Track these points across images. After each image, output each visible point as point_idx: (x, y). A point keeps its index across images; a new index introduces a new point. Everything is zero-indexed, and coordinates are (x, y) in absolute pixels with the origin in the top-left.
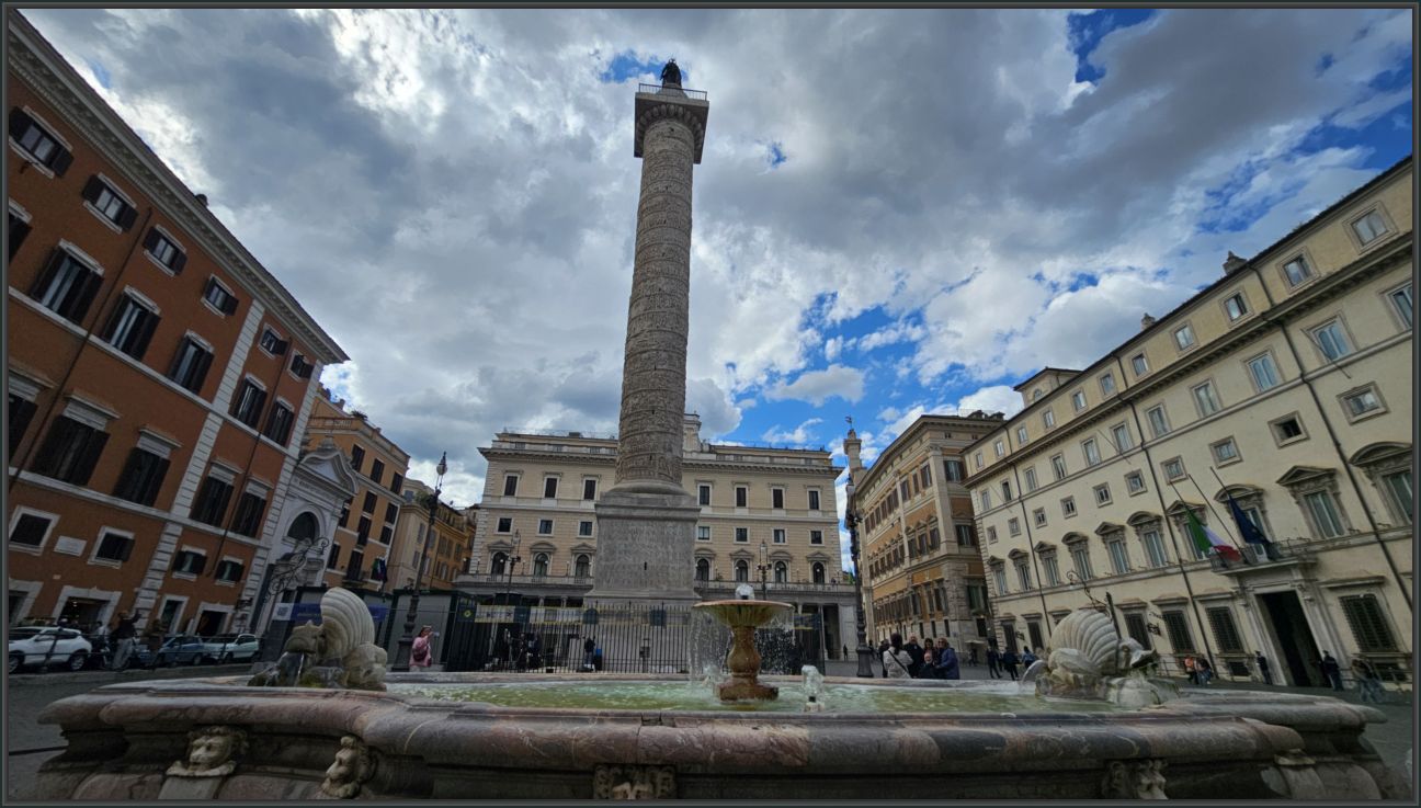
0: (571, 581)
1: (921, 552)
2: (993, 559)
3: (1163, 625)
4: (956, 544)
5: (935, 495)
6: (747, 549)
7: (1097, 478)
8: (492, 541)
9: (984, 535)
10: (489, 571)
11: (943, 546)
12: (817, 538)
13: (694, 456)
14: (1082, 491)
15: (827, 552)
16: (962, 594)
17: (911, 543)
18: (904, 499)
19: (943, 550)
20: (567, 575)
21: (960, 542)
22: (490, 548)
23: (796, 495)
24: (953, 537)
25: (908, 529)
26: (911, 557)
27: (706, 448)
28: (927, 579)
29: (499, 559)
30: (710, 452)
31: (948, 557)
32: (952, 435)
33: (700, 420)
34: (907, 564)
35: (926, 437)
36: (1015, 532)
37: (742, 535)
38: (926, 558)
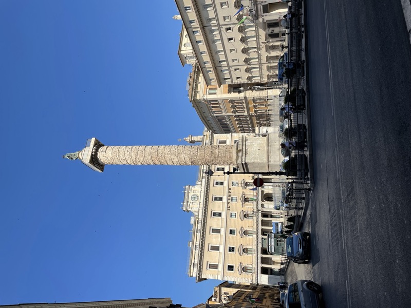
2: (247, 79)
3: (271, 29)
7: (226, 41)
8: (237, 273)
9: (239, 81)
10: (250, 274)
13: (203, 187)
14: (229, 46)
22: (240, 274)
25: (232, 112)
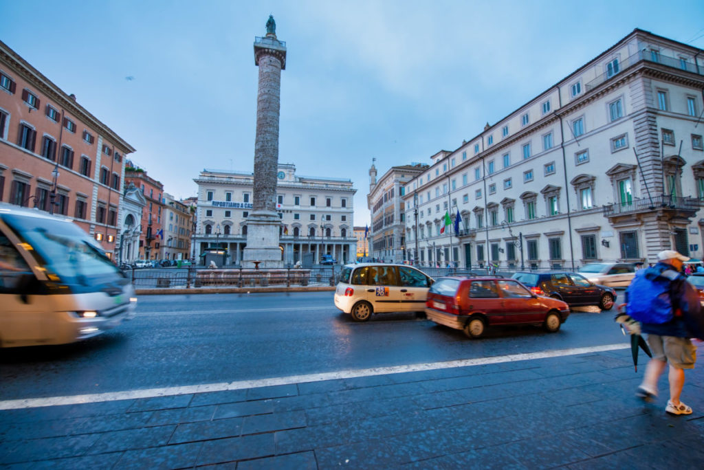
0: (241, 237)
1: (388, 223)
2: (408, 228)
5: (395, 201)
6: (315, 223)
7: (437, 202)
8: (205, 220)
10: (204, 232)
11: (395, 222)
12: (344, 218)
13: (293, 184)
15: (348, 224)
16: (399, 240)
17: (385, 219)
18: (385, 201)
19: (395, 223)
20: (239, 234)
21: (400, 221)
22: (204, 223)
23: (336, 202)
24: (399, 218)
25: (385, 213)
26: (385, 225)
27: (298, 180)
28: (389, 234)
29: (208, 228)
30: (300, 182)
31: (396, 226)
32: (405, 176)
33: (295, 167)
34: (384, 227)
35: (394, 176)
37: (313, 217)
38: (389, 226)
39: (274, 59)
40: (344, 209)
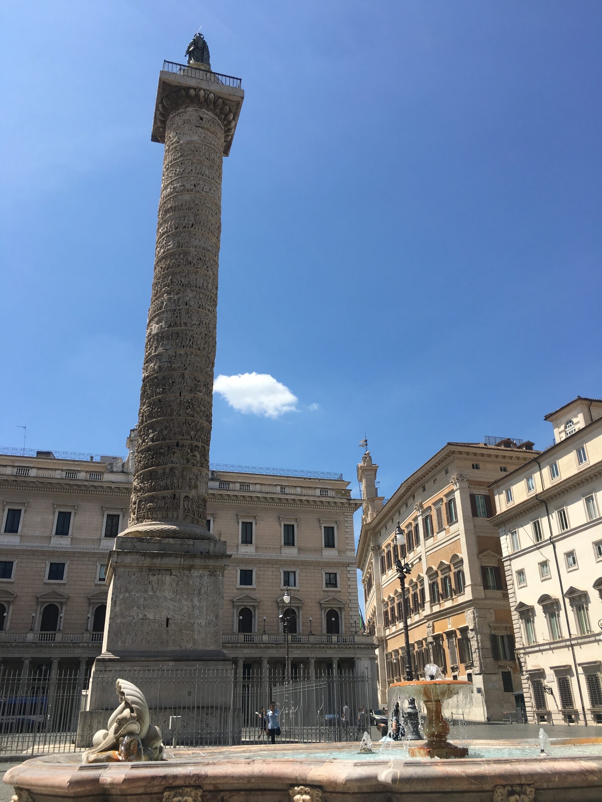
1: (445, 596)
2: (522, 605)
4: (482, 588)
5: (460, 533)
6: (252, 595)
9: (511, 579)
11: (467, 591)
12: (332, 581)
15: (342, 598)
16: (487, 644)
17: (433, 586)
18: (427, 536)
19: (467, 595)
21: (486, 587)
23: (310, 533)
24: (479, 580)
28: (450, 628)
31: (472, 602)
32: (480, 466)
34: (427, 611)
36: (545, 577)
37: (246, 578)
38: (448, 604)
39: (208, 115)
40: (330, 554)
